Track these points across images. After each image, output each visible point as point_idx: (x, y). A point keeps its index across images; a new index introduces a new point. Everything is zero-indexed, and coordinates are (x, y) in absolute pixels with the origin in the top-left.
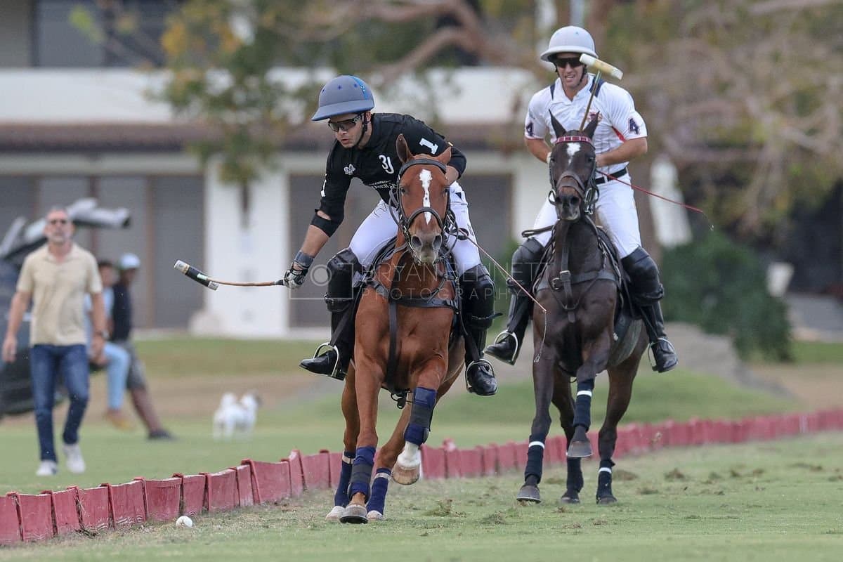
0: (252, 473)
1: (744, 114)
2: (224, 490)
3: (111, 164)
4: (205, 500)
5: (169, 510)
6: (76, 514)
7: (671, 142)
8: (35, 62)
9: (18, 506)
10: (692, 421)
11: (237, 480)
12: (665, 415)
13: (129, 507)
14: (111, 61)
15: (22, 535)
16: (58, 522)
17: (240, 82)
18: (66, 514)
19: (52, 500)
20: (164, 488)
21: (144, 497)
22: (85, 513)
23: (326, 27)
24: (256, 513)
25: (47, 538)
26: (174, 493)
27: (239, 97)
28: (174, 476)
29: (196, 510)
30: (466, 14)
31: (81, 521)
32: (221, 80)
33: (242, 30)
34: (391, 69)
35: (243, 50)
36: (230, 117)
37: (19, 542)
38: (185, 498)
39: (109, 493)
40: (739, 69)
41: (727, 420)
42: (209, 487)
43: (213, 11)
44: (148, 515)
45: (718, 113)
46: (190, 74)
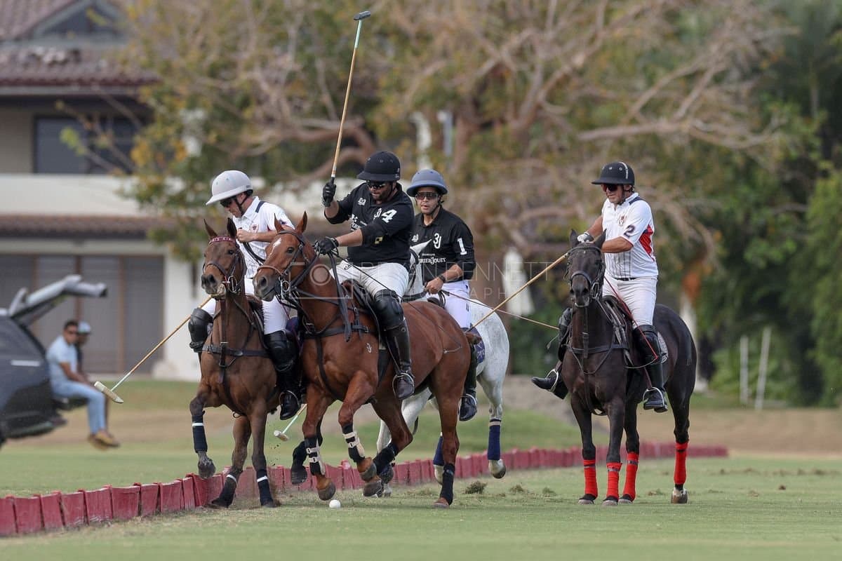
0: (194, 484)
1: (575, 217)
2: (172, 496)
3: (92, 247)
4: (158, 504)
5: (130, 512)
6: (59, 514)
7: (517, 236)
8: (37, 168)
9: (14, 507)
10: (531, 451)
11: (183, 488)
12: (513, 446)
13: (100, 507)
14: (92, 169)
15: (17, 527)
16: (45, 519)
17: (191, 187)
18: (51, 512)
19: (40, 502)
20: (127, 494)
21: (111, 500)
22: (66, 512)
23: (256, 146)
24: (197, 514)
25: (36, 531)
26: (133, 499)
27: (190, 197)
28: (135, 485)
29: (150, 511)
30: (363, 137)
31: (63, 518)
32: (177, 185)
33: (192, 146)
34: (305, 178)
35: (193, 160)
36: (183, 213)
37: (15, 534)
38: (143, 502)
39: (85, 498)
40: (571, 182)
41: (559, 449)
42: (162, 493)
43: (171, 131)
44: (114, 513)
45: (554, 216)
46: (153, 179)
